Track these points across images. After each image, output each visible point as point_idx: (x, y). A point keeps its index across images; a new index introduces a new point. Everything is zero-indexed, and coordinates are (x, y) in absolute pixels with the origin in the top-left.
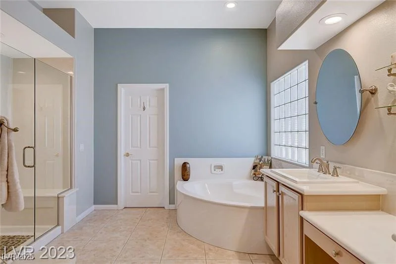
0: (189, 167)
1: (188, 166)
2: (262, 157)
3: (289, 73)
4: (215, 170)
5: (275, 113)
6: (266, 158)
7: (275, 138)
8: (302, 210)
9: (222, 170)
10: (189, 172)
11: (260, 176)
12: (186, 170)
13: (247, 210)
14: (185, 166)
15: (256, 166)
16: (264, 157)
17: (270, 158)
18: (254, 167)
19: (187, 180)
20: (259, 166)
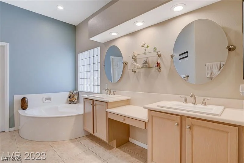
0: (27, 101)
1: (26, 99)
2: (74, 91)
3: (89, 51)
4: (46, 101)
5: (80, 69)
6: (76, 91)
7: (80, 81)
8: (107, 109)
9: (50, 100)
10: (27, 103)
11: (73, 101)
12: (25, 102)
13: (75, 117)
14: (24, 100)
15: (71, 96)
16: (75, 91)
17: (78, 92)
18: (70, 97)
19: (25, 109)
20: (72, 96)
